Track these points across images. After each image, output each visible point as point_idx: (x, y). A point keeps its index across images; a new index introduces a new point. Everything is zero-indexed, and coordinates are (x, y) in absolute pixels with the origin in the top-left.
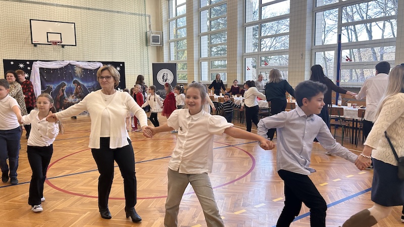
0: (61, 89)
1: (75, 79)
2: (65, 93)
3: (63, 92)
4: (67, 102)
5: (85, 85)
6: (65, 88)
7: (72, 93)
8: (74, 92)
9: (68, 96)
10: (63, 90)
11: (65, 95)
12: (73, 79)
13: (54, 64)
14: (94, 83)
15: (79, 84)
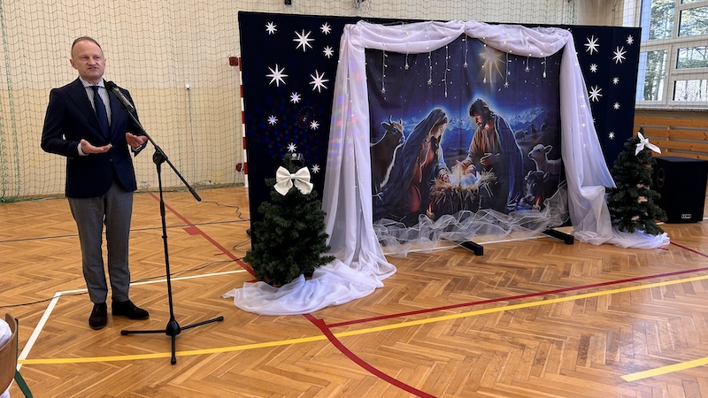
0: (430, 136)
1: (477, 98)
2: (440, 152)
3: (434, 148)
4: (446, 185)
5: (509, 119)
6: (441, 133)
7: (462, 153)
8: (471, 149)
9: (450, 165)
10: (434, 141)
11: (442, 163)
12: (470, 96)
13: (416, 33)
14: (538, 110)
15: (488, 117)
